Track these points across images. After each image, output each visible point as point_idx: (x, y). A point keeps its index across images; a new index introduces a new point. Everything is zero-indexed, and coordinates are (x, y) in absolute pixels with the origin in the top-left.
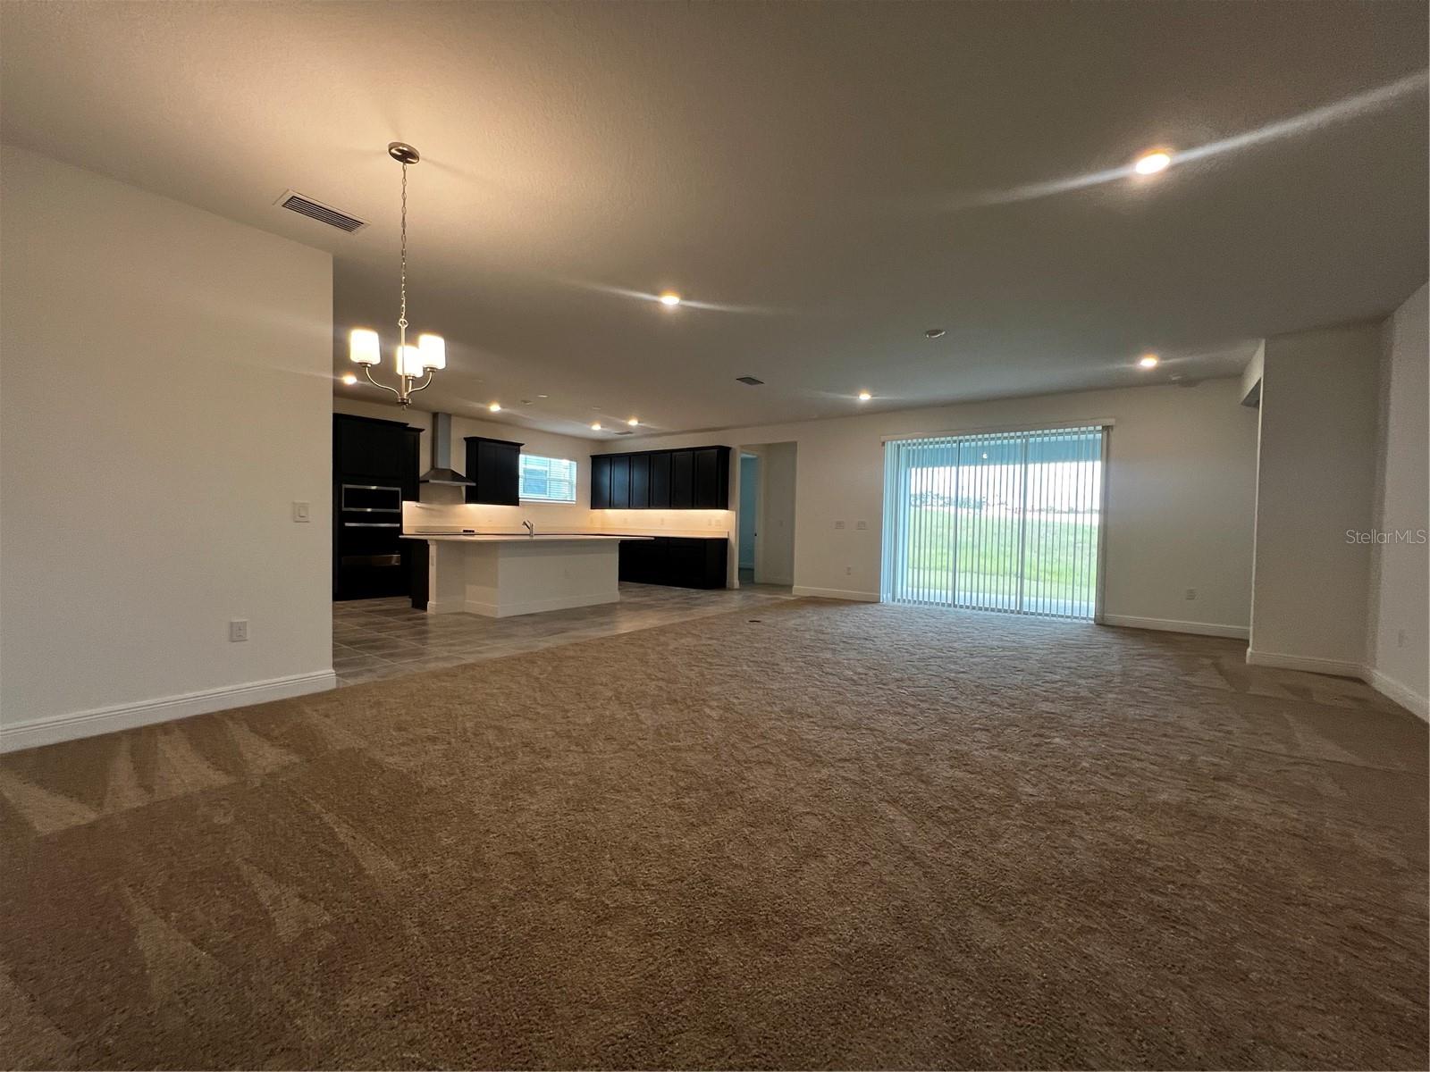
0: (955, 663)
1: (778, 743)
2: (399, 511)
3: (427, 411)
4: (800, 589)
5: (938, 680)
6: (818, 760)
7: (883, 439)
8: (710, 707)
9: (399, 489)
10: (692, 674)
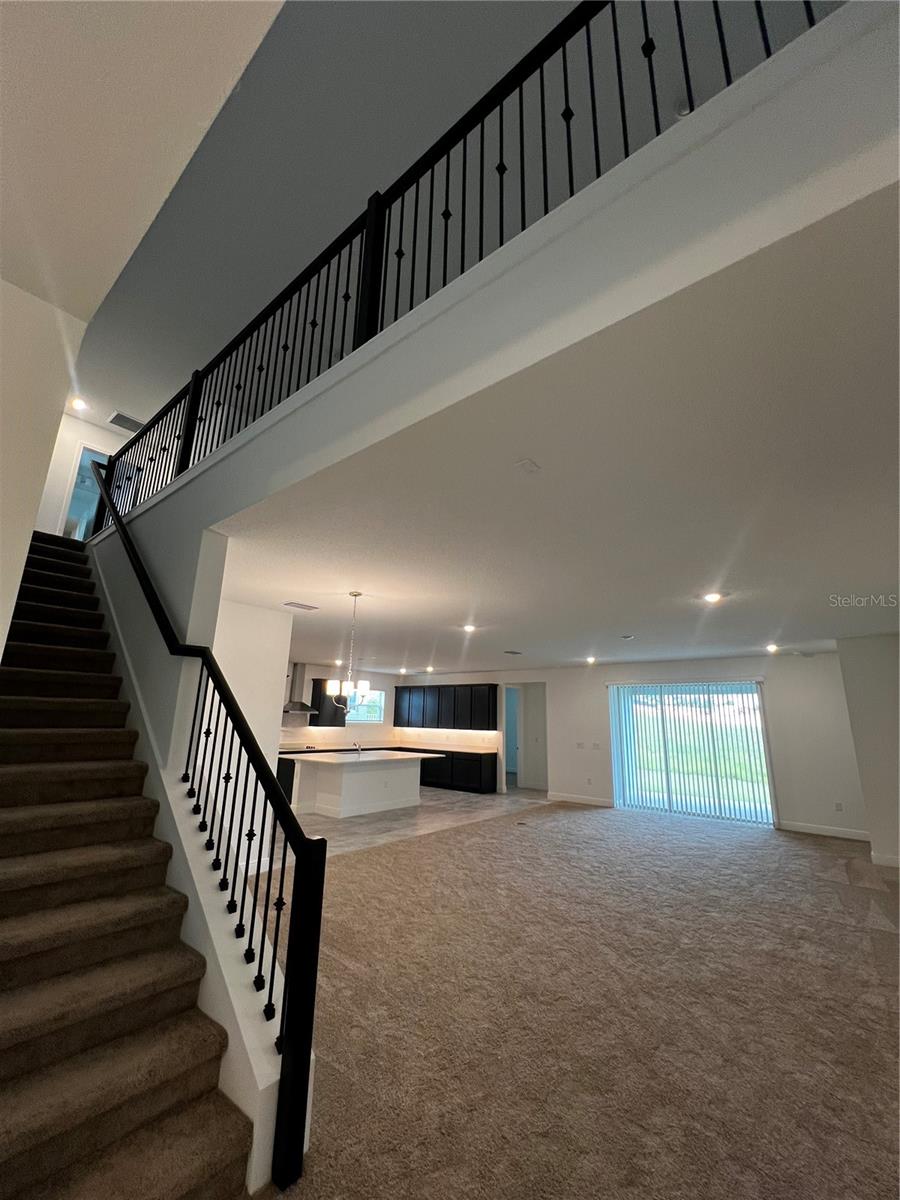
0: (661, 860)
1: (544, 911)
4: (554, 795)
5: (647, 872)
6: (566, 922)
7: (607, 684)
8: (499, 888)
10: (485, 866)
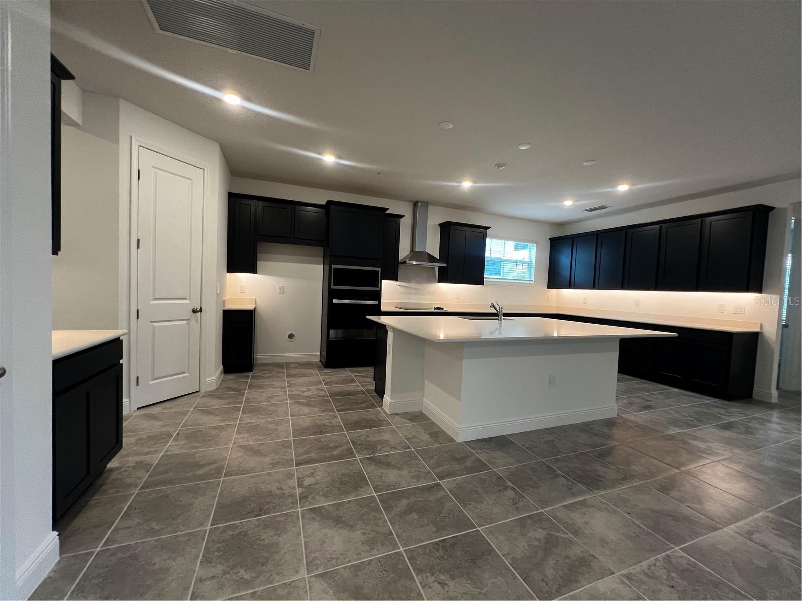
2: (377, 289)
3: (410, 201)
9: (379, 269)
